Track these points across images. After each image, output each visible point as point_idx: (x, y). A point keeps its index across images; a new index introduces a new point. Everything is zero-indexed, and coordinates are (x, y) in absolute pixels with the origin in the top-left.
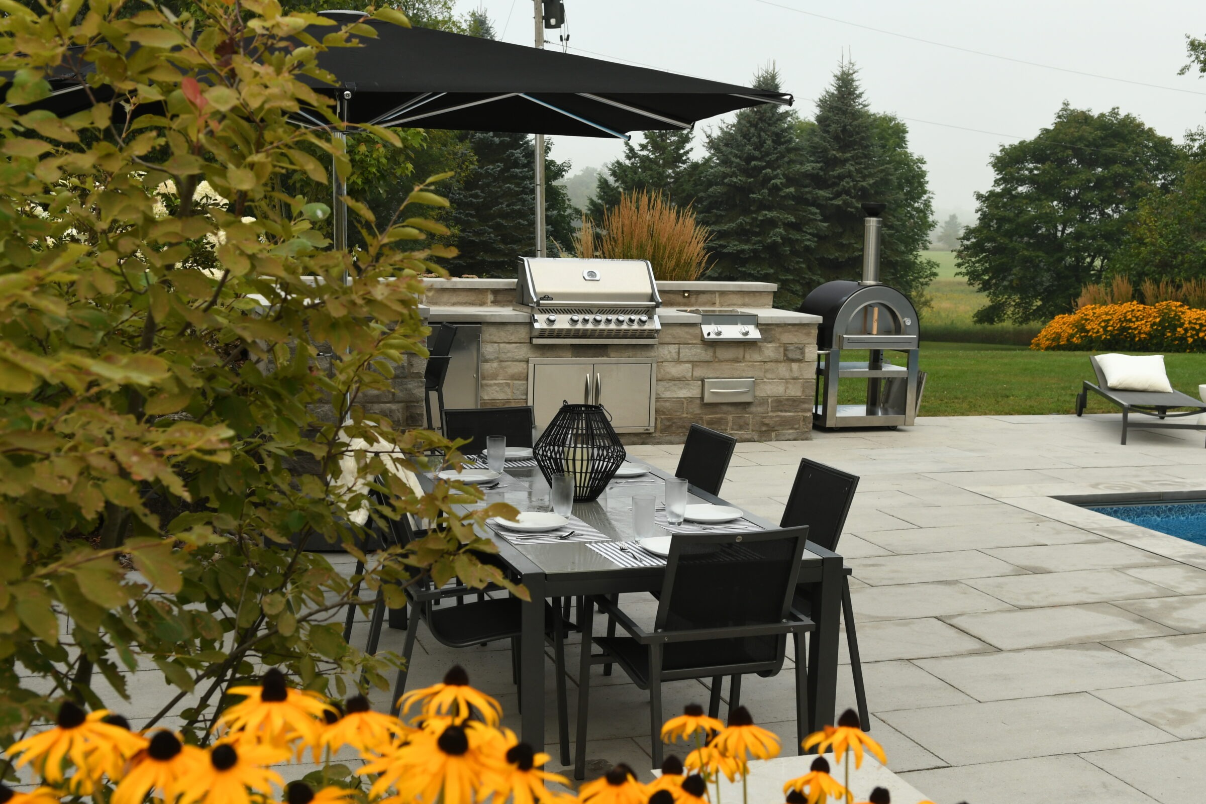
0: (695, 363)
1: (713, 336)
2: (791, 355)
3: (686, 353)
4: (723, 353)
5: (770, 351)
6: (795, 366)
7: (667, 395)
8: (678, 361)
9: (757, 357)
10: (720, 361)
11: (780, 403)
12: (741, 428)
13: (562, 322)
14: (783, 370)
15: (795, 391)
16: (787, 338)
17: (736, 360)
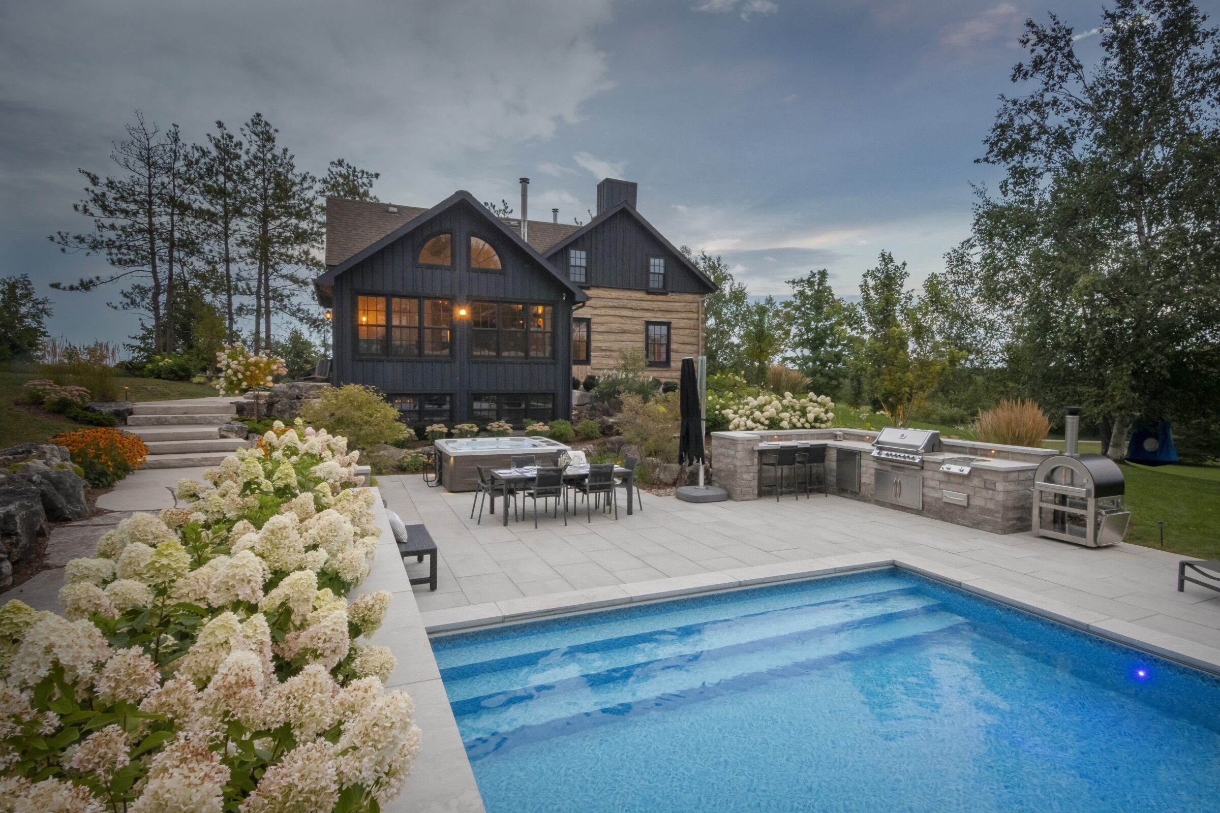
0: (940, 482)
1: (945, 469)
2: (988, 486)
3: (937, 476)
4: (952, 479)
5: (976, 482)
6: (990, 492)
7: (928, 494)
8: (933, 479)
9: (971, 484)
10: (952, 483)
11: (984, 511)
12: (963, 518)
13: (884, 454)
14: (984, 493)
15: (991, 506)
16: (986, 477)
17: (959, 484)
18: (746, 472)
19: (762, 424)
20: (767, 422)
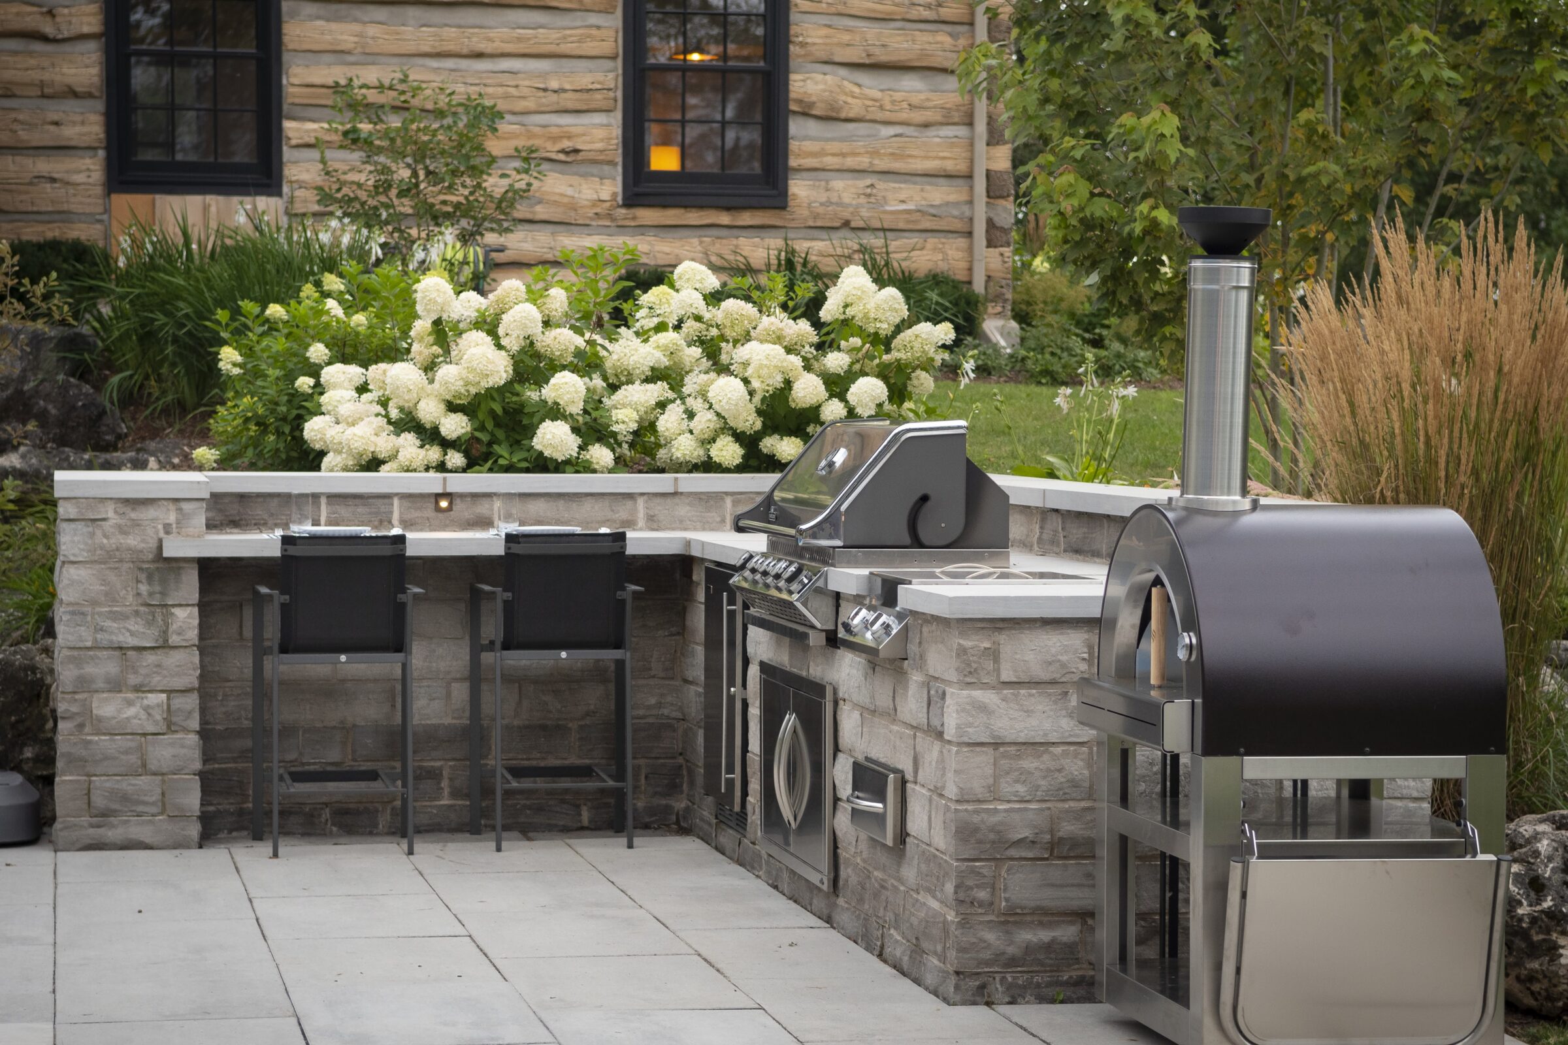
11: (931, 866)
18: (116, 686)
19: (430, 435)
20: (455, 426)
